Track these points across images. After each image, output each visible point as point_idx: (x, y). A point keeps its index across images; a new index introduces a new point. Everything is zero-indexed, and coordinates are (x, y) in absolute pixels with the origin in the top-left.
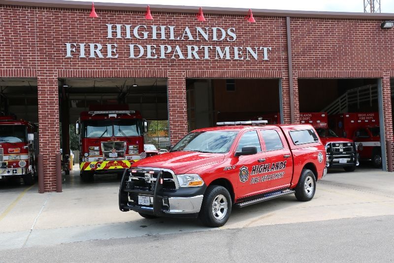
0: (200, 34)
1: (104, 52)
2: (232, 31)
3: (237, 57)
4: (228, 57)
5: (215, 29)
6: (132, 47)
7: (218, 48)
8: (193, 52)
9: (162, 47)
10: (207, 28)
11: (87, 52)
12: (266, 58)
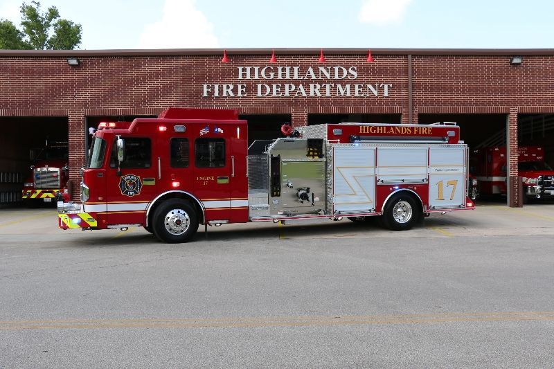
0: (322, 73)
1: (235, 91)
2: (353, 69)
3: (357, 94)
4: (348, 94)
5: (336, 68)
6: (259, 86)
8: (314, 90)
9: (287, 86)
10: (329, 68)
11: (221, 92)
12: (386, 94)
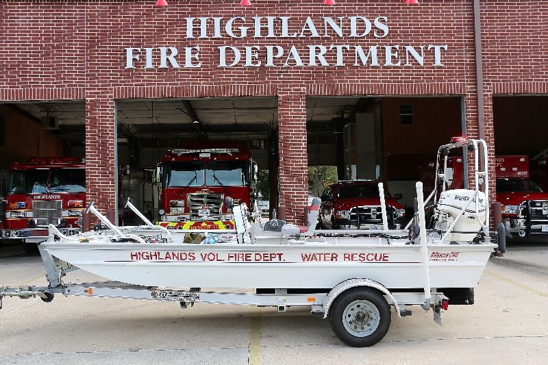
0: (329, 27)
1: (181, 58)
2: (382, 21)
3: (389, 62)
4: (375, 62)
7: (359, 49)
8: (317, 56)
9: (270, 49)
10: (341, 18)
11: (157, 59)
12: (438, 63)
